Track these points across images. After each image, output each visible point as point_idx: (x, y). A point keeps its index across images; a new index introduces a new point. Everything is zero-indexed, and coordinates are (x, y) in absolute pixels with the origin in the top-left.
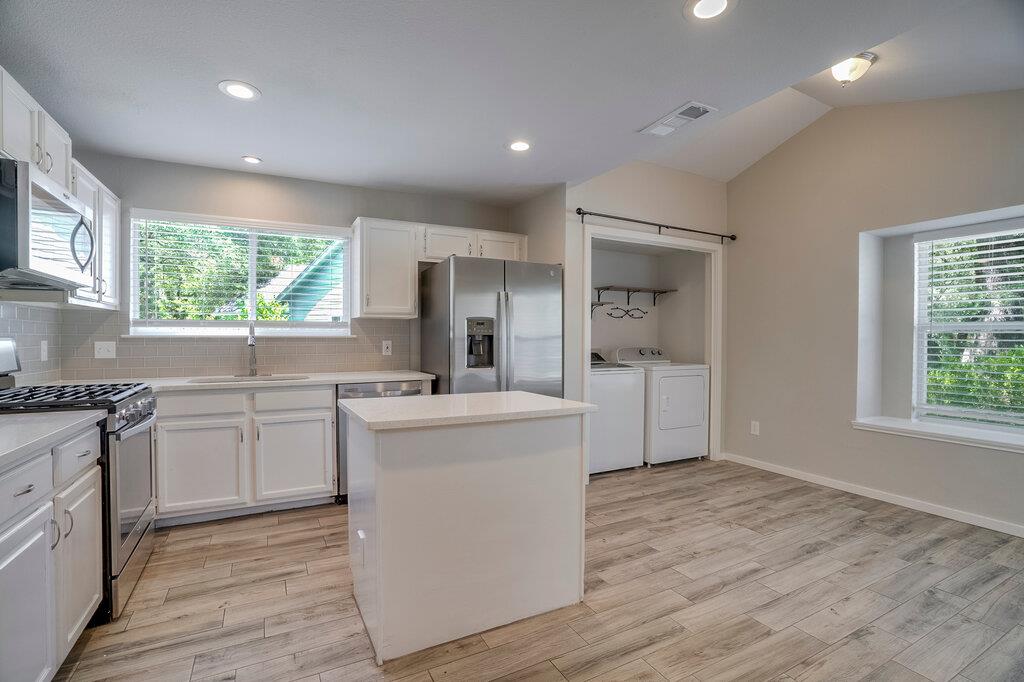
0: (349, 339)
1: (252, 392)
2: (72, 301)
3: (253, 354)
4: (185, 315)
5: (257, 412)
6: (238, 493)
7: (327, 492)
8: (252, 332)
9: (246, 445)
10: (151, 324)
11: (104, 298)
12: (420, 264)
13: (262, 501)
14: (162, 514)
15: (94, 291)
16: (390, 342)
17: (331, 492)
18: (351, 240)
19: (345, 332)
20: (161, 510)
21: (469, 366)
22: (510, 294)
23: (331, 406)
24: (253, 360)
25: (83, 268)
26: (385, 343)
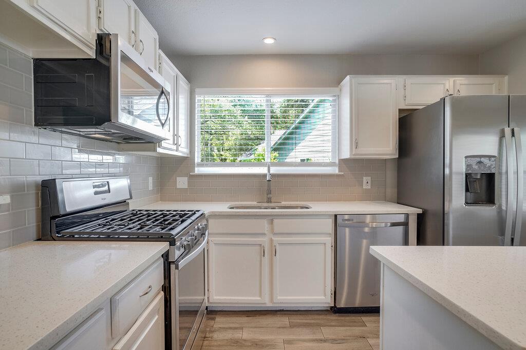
0: (337, 176)
1: (271, 218)
2: (159, 150)
3: (269, 186)
4: (226, 159)
5: (275, 234)
6: (260, 296)
7: (326, 303)
8: (269, 170)
9: (266, 260)
10: (207, 166)
11: (180, 149)
12: (401, 111)
13: (278, 303)
14: (211, 303)
15: (174, 144)
16: (370, 178)
17: (328, 303)
18: (338, 97)
19: (335, 170)
20: (211, 301)
21: (467, 203)
22: (516, 129)
23: (330, 232)
24: (269, 192)
25: (163, 125)
26: (365, 179)
